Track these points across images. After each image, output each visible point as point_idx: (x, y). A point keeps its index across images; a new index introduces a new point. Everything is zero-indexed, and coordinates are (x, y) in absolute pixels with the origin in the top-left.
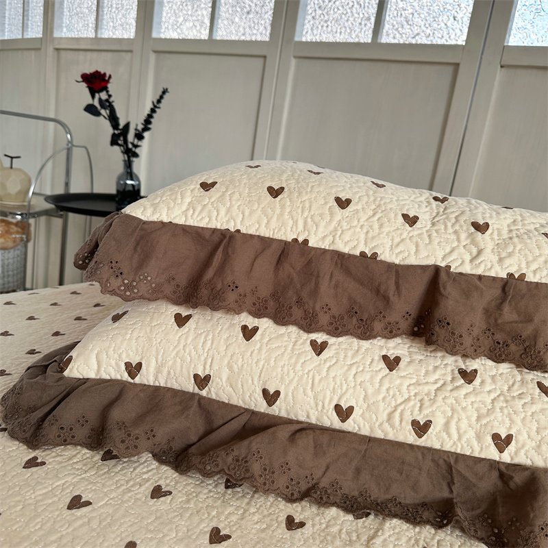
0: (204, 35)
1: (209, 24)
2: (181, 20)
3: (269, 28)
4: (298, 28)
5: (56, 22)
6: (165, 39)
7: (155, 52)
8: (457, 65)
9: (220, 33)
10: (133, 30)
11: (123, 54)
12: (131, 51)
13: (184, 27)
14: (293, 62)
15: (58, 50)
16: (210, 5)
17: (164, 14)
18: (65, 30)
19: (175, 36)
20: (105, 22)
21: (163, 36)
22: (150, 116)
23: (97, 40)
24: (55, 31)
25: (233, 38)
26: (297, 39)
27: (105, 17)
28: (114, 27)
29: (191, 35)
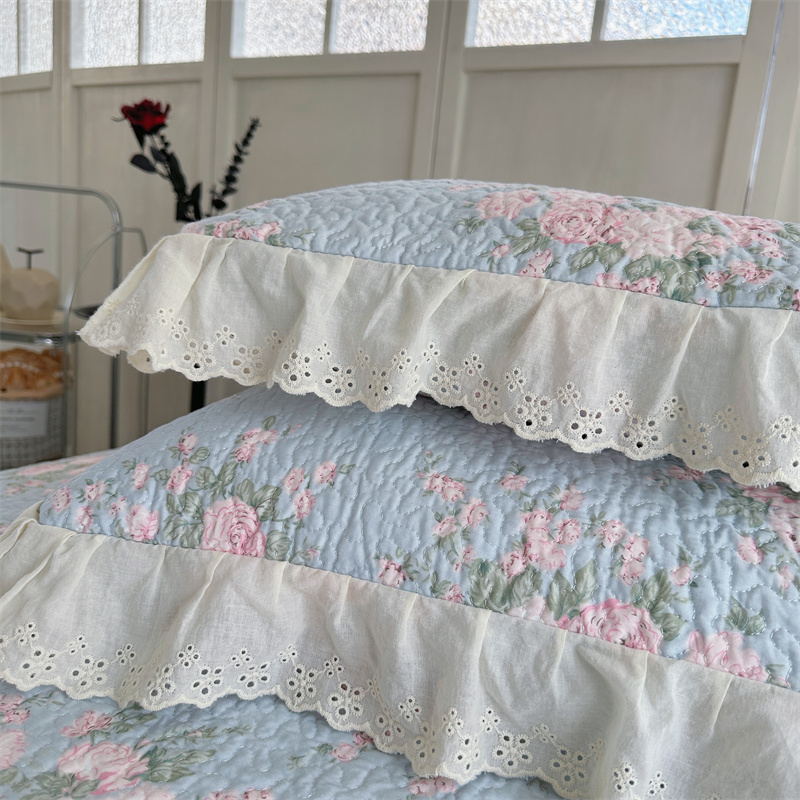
3: (423, 32)
4: (469, 28)
5: (74, 45)
7: (237, 80)
9: (341, 41)
10: (200, 48)
11: (185, 86)
14: (464, 79)
15: (78, 88)
17: (248, 21)
18: (87, 56)
20: (152, 42)
21: (247, 55)
22: (233, 169)
23: (141, 68)
24: (72, 59)
26: (468, 43)
27: (153, 32)
28: (169, 48)
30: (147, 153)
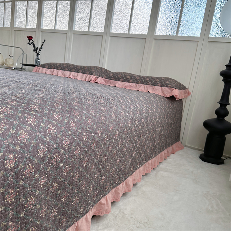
0: (53, 28)
1: (54, 26)
2: (47, 25)
3: (67, 27)
4: (73, 28)
5: (14, 23)
6: (44, 29)
7: (41, 32)
8: (102, 36)
9: (57, 28)
10: (36, 26)
11: (33, 32)
12: (35, 31)
13: (48, 26)
14: (73, 35)
15: (15, 30)
16: (54, 21)
17: (43, 23)
18: (17, 25)
19: (46, 28)
20: (28, 24)
21: (43, 28)
22: (42, 46)
23: (26, 28)
24: (14, 26)
25: (60, 29)
26: (73, 30)
27: (28, 23)
28: (31, 25)
29: (50, 28)
30: (30, 43)
